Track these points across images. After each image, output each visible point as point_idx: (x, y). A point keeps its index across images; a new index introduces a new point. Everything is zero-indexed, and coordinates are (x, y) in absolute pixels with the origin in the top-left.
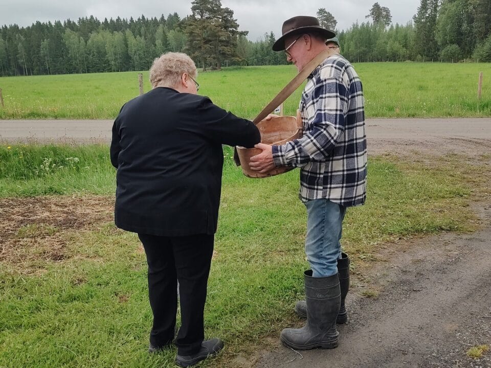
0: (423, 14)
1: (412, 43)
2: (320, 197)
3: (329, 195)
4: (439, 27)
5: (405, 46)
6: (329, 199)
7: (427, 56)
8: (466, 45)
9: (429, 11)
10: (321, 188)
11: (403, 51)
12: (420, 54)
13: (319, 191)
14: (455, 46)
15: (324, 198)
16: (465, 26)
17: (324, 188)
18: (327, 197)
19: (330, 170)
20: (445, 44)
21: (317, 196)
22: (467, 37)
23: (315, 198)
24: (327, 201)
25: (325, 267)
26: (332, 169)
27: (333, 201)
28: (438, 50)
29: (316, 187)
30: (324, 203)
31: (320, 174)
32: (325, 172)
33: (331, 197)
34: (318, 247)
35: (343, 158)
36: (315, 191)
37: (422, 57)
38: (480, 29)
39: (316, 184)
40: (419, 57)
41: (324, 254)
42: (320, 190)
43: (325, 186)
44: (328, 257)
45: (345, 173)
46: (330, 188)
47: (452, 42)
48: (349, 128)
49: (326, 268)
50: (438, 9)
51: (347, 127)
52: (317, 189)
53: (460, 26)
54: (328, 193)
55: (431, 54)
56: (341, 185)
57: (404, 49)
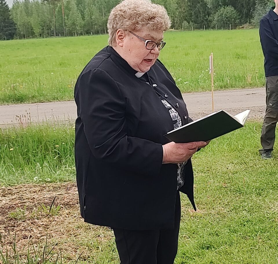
7: (196, 22)
14: (230, 9)
20: (217, 7)
28: (209, 14)
47: (226, 4)
55: (200, 19)
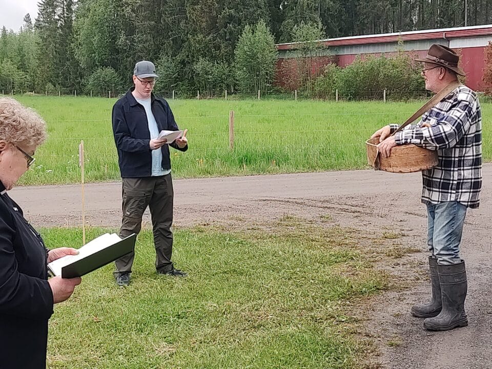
0: (49, 15)
1: (33, 63)
2: (453, 199)
3: (460, 199)
4: (81, 38)
5: (22, 67)
6: (460, 201)
7: (64, 86)
8: (126, 69)
9: (59, 11)
10: (454, 192)
11: (18, 76)
12: (50, 81)
13: (452, 194)
14: (109, 71)
15: (456, 200)
16: (122, 39)
17: (456, 192)
18: (458, 200)
19: (462, 178)
20: (92, 67)
21: (450, 199)
22: (127, 57)
23: (449, 200)
24: (457, 202)
25: (454, 256)
26: (464, 177)
27: (462, 203)
28: (82, 76)
29: (450, 191)
30: (455, 204)
31: (453, 180)
32: (458, 179)
33: (461, 200)
34: (447, 241)
35: (472, 169)
36: (449, 194)
37: (55, 86)
38: (146, 45)
39: (450, 189)
40: (50, 86)
41: (452, 246)
42: (454, 193)
43: (458, 191)
44: (455, 248)
45: (473, 181)
46: (462, 192)
47: (104, 65)
48: (476, 145)
49: (455, 258)
50: (74, 8)
51: (474, 144)
52: (451, 193)
53: (114, 39)
54: (459, 196)
55: (70, 82)
56: (469, 190)
57: (21, 73)
